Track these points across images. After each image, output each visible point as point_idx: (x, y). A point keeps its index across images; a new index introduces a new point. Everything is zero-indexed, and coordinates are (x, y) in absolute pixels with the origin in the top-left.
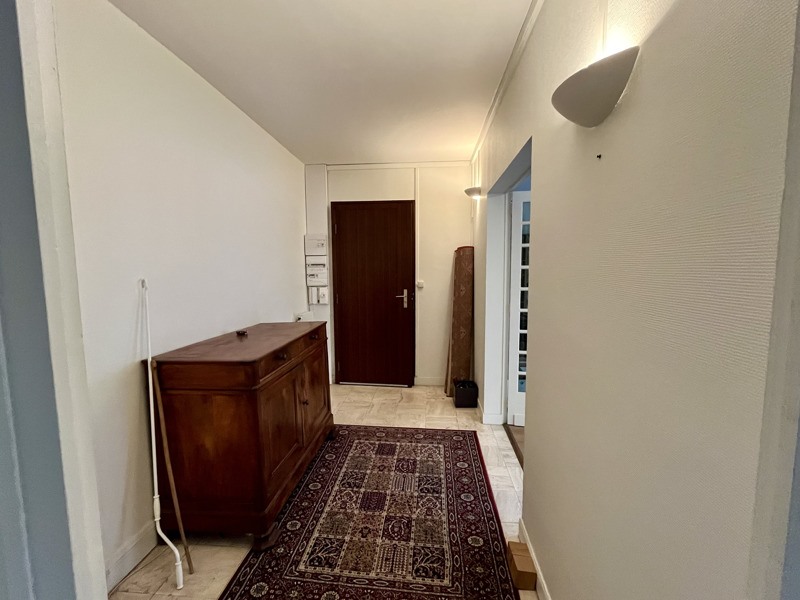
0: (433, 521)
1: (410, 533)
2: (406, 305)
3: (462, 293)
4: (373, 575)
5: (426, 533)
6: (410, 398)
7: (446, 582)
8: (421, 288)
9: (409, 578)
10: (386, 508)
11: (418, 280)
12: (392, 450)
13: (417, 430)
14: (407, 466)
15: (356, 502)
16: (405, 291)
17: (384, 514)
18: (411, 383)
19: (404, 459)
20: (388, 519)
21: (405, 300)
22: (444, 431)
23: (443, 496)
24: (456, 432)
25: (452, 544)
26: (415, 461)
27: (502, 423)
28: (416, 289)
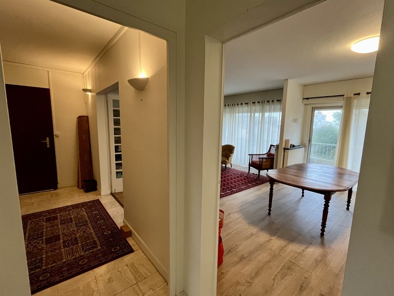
0: (87, 234)
1: (77, 241)
2: (48, 146)
3: (84, 138)
4: (64, 260)
5: (85, 239)
6: (57, 195)
7: (99, 248)
8: (57, 136)
9: (82, 254)
10: (62, 239)
11: (56, 132)
12: (56, 218)
13: (67, 207)
14: (67, 221)
15: (42, 243)
16: (48, 139)
17: (62, 241)
18: (56, 188)
19: (64, 219)
20: (64, 242)
21: (48, 143)
22: (82, 203)
23: (89, 225)
24: (89, 202)
25: (98, 237)
26: (71, 218)
27: (110, 193)
28: (55, 137)
